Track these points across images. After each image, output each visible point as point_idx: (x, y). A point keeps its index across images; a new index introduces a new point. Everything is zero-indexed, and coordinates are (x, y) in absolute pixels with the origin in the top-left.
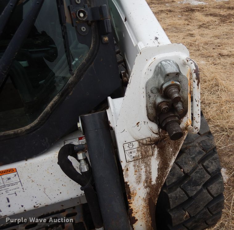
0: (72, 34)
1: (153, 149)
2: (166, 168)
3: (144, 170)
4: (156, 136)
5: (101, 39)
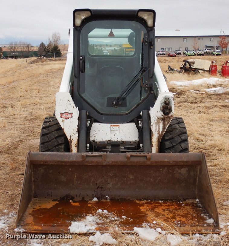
0: (143, 89)
1: (161, 121)
2: (165, 129)
3: (158, 127)
4: (162, 117)
5: (151, 92)
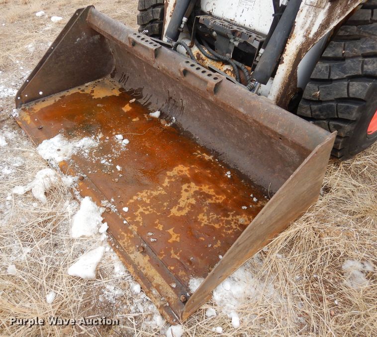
1: (327, 2)
3: (311, 19)
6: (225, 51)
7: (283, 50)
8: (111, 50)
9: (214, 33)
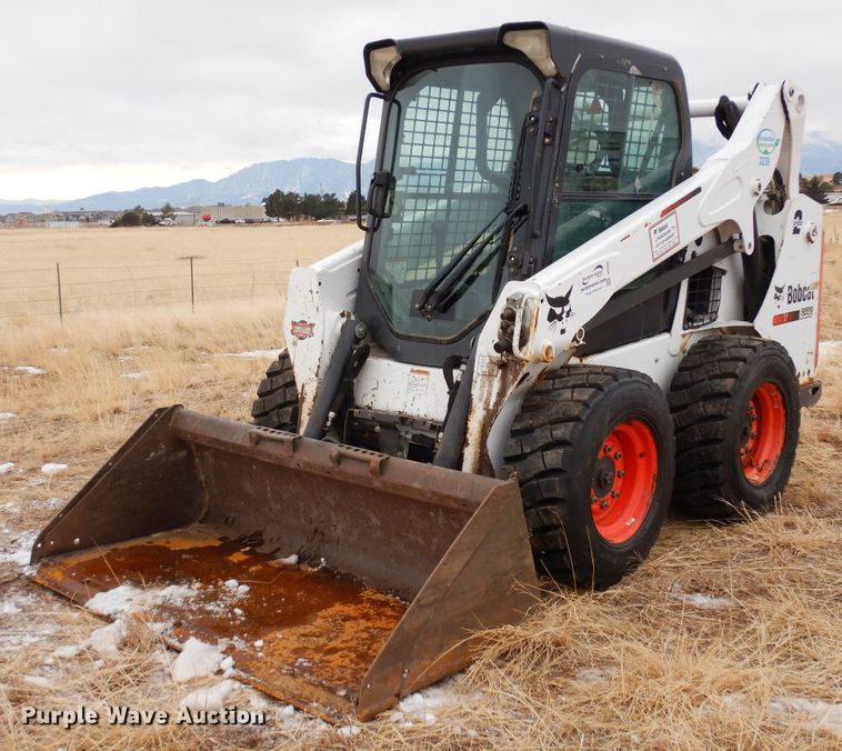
1: (498, 370)
3: (486, 389)
6: (395, 450)
7: (465, 429)
8: (202, 477)
9: (378, 428)
